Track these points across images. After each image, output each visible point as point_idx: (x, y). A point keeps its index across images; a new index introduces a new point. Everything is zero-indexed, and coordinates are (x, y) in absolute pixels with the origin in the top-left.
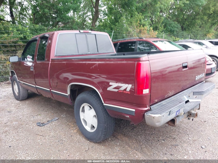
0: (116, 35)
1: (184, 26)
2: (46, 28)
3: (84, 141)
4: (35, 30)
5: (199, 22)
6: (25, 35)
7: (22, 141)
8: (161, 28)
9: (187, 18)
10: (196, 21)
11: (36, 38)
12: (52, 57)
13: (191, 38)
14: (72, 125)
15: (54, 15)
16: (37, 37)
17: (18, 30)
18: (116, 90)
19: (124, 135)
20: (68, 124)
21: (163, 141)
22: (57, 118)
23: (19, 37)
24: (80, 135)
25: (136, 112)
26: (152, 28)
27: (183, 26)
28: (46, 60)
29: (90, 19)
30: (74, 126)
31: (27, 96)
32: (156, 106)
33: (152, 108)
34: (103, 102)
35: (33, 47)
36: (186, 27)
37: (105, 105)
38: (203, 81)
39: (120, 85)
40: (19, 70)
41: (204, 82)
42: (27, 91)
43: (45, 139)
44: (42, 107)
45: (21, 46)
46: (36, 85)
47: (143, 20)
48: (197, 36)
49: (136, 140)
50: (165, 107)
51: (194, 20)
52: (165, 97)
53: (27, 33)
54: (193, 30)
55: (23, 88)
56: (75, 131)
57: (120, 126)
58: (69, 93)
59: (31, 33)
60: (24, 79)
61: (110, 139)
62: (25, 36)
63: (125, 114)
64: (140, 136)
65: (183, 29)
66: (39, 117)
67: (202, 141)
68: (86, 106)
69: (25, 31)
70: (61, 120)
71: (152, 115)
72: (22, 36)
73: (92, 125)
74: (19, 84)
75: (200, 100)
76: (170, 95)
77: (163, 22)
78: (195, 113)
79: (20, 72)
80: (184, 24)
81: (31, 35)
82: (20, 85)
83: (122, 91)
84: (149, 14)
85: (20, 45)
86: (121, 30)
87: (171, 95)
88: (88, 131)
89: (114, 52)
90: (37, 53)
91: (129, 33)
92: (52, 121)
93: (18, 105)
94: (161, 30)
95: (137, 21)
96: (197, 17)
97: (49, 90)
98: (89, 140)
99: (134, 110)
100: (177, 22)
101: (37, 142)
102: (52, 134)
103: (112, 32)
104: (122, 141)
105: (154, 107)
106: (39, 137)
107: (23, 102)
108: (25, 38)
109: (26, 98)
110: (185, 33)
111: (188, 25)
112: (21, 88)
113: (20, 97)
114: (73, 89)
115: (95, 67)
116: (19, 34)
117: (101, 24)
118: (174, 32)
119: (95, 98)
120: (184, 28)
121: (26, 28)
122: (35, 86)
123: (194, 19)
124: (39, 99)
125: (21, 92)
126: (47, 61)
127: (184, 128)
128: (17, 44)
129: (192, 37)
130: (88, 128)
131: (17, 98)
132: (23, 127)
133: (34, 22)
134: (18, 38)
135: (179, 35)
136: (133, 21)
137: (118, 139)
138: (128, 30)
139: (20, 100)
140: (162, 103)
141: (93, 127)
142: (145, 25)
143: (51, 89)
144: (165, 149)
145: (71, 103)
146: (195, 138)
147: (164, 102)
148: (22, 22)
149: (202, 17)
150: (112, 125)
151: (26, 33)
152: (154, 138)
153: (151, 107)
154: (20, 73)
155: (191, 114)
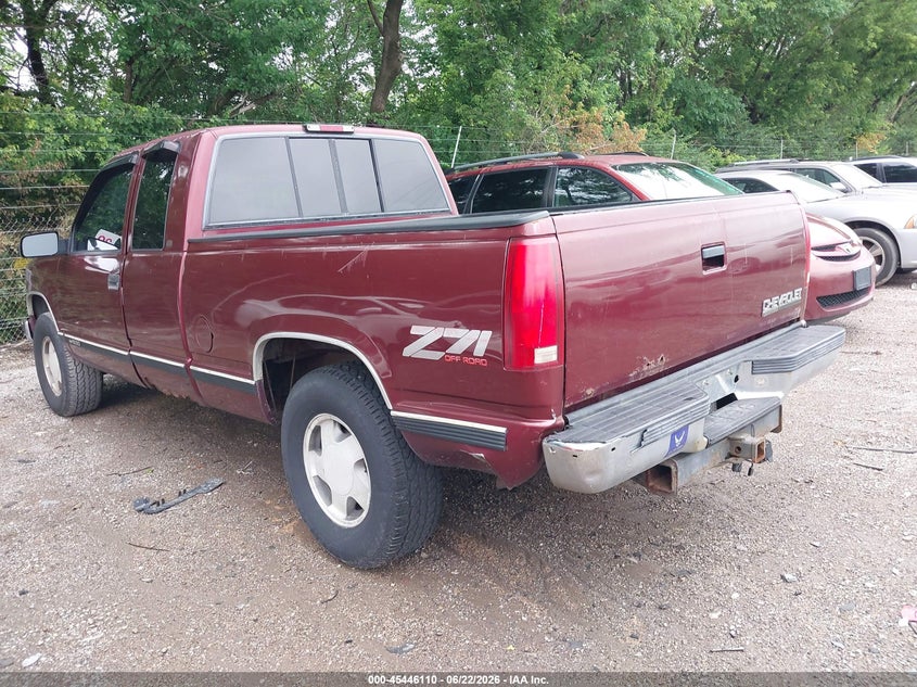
0: (476, 146)
1: (760, 104)
2: (178, 119)
3: (321, 566)
4: (132, 127)
5: (820, 85)
6: (89, 151)
7: (74, 572)
8: (665, 115)
9: (771, 73)
10: (811, 82)
11: (131, 156)
12: (192, 232)
13: (787, 155)
14: (278, 508)
15: (213, 65)
16: (134, 153)
17: (60, 130)
18: (437, 355)
19: (483, 539)
20: (263, 504)
21: (633, 559)
22: (217, 482)
23: (67, 155)
24: (305, 542)
25: (508, 435)
26: (621, 115)
27: (754, 105)
28: (170, 243)
29: (366, 79)
30: (286, 511)
31: (98, 396)
32: (589, 415)
33: (573, 420)
34: (390, 407)
35: (118, 195)
36: (769, 107)
37: (397, 417)
38: (798, 320)
39: (449, 332)
40: (66, 291)
41: (803, 322)
42: (98, 378)
43: (165, 560)
44: (160, 439)
45: (77, 194)
46: (131, 346)
47: (586, 83)
48: (815, 147)
49: (528, 557)
50: (625, 415)
51: (802, 79)
52: (628, 378)
53: (101, 139)
54: (797, 120)
55: (81, 363)
56: (288, 529)
57: (470, 508)
58: (258, 374)
59: (116, 141)
60: (91, 327)
61: (424, 555)
62: (93, 154)
63: (469, 447)
64: (545, 542)
65: (756, 116)
66: (144, 478)
67: (786, 553)
68: (328, 425)
69: (93, 131)
70: (233, 488)
71: (567, 445)
72: (78, 152)
73: (350, 498)
74: (65, 346)
75: (780, 394)
76: (648, 371)
77: (670, 86)
78: (756, 441)
79: (68, 299)
80: (759, 96)
81: (118, 147)
82: (68, 354)
83: (457, 359)
84: (612, 58)
85: (70, 190)
86: (497, 124)
87: (655, 372)
88: (335, 525)
89: (449, 212)
90: (134, 219)
91: (529, 137)
92: (196, 493)
93: (59, 433)
94: (663, 122)
95: (560, 84)
96: (815, 66)
97: (182, 365)
98: (340, 562)
99: (503, 430)
100: (732, 86)
101: (131, 574)
102: (194, 540)
103: (455, 132)
104: (473, 561)
105: (581, 417)
106: (142, 554)
107: (83, 421)
108: (91, 159)
109: (96, 404)
110: (763, 134)
111: (777, 101)
112: (71, 366)
113: (68, 401)
114: (277, 358)
115: (356, 266)
116: (66, 144)
117: (413, 100)
118: (720, 129)
119: (359, 390)
120: (761, 111)
121: (95, 118)
122: (126, 353)
123: (800, 74)
124: (149, 407)
125: (74, 379)
126: (172, 250)
127: (724, 508)
128: (60, 186)
129: (796, 149)
130: (336, 514)
131: (59, 407)
132: (76, 520)
133: (131, 97)
134: (61, 160)
135: (738, 143)
136: (543, 84)
137: (457, 553)
138: (522, 124)
139: (69, 413)
140: (618, 403)
141: (358, 507)
142: (595, 104)
143: (190, 364)
144: (641, 587)
145: (269, 415)
146: (761, 546)
147: (626, 400)
148: (79, 95)
149: (835, 63)
150: (428, 493)
151: (95, 139)
152: (600, 547)
153: (570, 417)
154: (70, 305)
155: (739, 449)
